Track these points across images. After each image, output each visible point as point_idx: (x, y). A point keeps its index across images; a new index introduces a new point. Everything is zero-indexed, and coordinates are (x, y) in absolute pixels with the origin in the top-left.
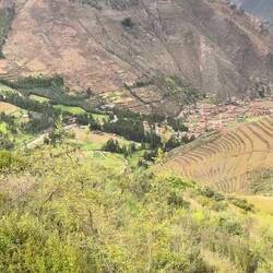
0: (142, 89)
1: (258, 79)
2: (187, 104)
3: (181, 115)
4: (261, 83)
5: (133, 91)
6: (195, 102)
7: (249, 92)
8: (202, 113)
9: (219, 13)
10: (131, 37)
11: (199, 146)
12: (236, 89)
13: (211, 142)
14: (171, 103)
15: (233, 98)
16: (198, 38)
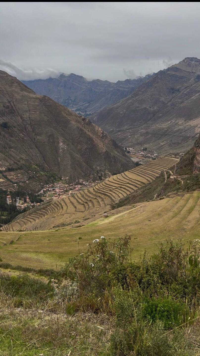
0: (12, 173)
1: (98, 168)
2: (47, 184)
3: (42, 191)
4: (100, 170)
5: (5, 174)
6: (53, 183)
7: (92, 176)
8: (57, 191)
9: (73, 123)
10: (7, 136)
11: (35, 212)
12: (83, 174)
13: (44, 209)
14: (34, 183)
15: (81, 181)
16: (58, 139)
